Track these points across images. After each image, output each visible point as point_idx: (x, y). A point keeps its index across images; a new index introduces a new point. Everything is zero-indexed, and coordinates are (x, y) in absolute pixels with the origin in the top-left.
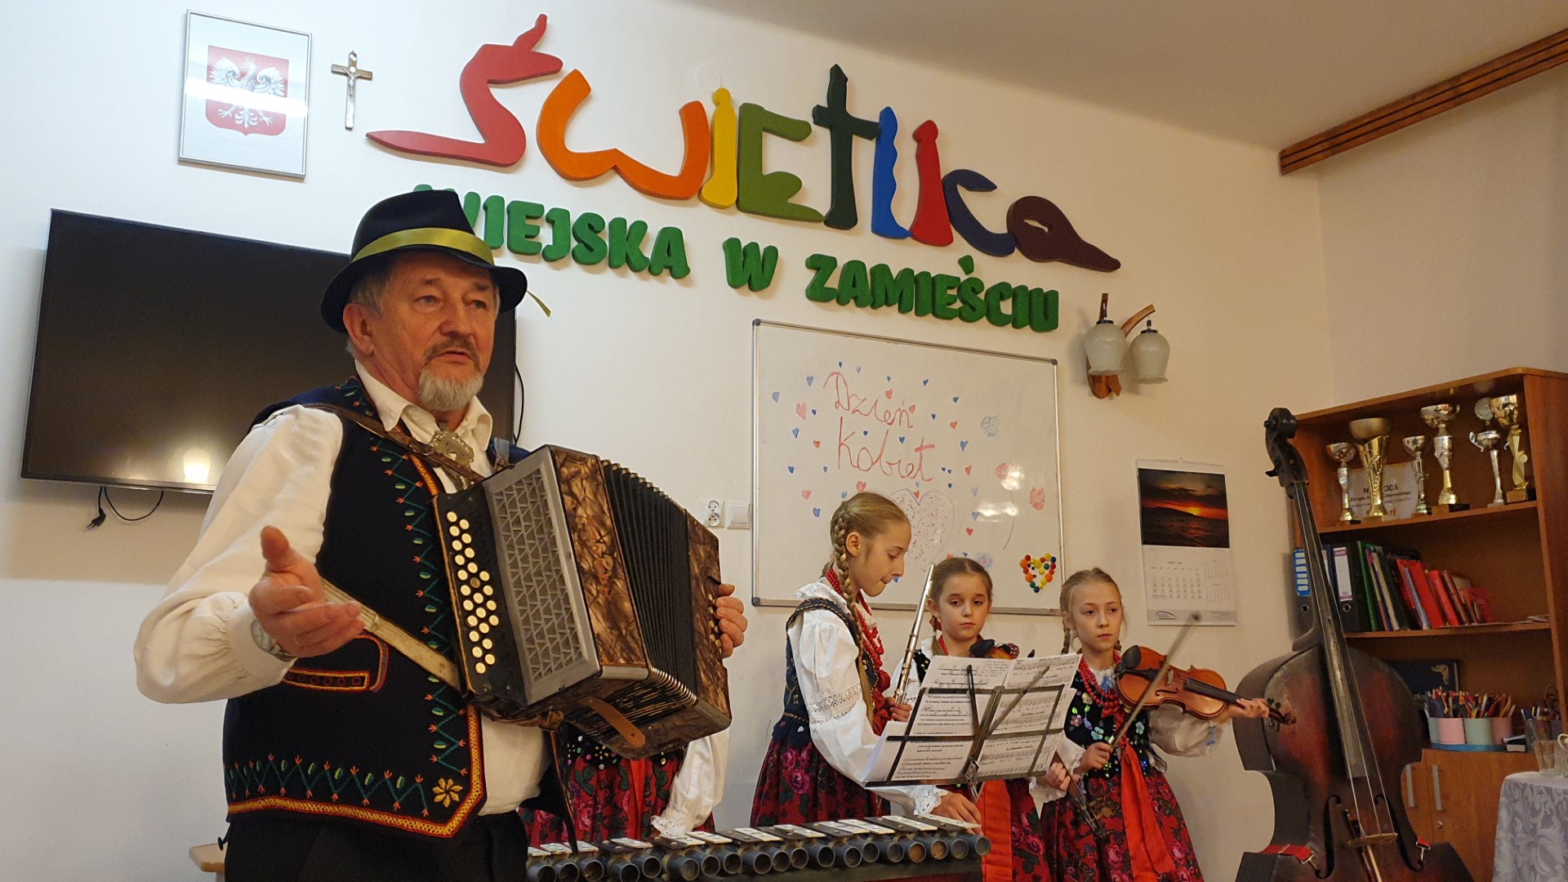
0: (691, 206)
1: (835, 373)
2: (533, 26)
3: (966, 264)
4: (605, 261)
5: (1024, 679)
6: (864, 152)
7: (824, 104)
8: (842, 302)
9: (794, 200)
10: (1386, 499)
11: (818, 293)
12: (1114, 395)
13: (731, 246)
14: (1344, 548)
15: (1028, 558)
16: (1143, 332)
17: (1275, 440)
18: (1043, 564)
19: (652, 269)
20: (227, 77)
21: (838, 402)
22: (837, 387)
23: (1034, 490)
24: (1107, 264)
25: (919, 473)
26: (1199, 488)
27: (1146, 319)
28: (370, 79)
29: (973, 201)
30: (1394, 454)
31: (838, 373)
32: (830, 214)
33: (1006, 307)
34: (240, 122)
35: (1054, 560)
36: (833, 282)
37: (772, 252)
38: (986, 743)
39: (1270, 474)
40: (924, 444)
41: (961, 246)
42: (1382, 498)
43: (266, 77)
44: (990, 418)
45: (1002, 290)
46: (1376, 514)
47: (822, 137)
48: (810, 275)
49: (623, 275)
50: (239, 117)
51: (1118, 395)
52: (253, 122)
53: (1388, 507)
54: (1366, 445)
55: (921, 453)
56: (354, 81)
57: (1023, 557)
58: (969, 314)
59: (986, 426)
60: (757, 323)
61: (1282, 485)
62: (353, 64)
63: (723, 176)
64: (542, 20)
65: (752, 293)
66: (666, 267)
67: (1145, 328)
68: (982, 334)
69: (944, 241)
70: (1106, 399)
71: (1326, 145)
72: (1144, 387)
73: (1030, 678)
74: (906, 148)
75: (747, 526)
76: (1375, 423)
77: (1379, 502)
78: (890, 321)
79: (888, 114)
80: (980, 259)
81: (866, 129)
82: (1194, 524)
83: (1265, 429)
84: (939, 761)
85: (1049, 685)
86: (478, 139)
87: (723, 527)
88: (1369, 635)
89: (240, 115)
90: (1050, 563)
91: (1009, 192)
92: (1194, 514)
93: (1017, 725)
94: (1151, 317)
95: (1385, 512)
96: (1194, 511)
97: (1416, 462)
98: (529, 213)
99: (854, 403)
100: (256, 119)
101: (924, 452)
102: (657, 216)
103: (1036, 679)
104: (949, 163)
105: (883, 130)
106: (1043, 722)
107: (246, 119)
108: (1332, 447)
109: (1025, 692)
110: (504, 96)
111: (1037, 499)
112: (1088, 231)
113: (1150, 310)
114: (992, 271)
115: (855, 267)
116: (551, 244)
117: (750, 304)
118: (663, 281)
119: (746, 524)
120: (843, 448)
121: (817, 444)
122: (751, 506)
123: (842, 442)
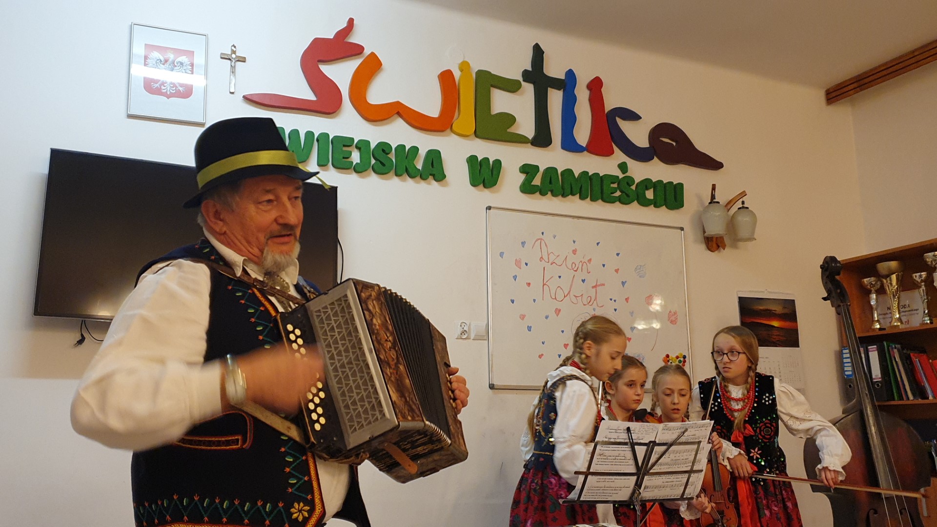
0: (447, 136)
1: (539, 239)
2: (345, 25)
3: (623, 167)
4: (392, 172)
5: (669, 437)
6: (555, 98)
7: (530, 69)
8: (543, 193)
9: (510, 130)
10: (902, 314)
11: (527, 188)
12: (722, 249)
13: (472, 160)
14: (875, 346)
15: (668, 356)
16: (739, 208)
17: (827, 277)
18: (678, 360)
19: (422, 176)
20: (156, 63)
21: (542, 258)
22: (541, 249)
23: (670, 312)
24: (714, 165)
25: (595, 302)
26: (778, 309)
27: (741, 200)
28: (244, 62)
29: (626, 127)
30: (907, 285)
31: (541, 239)
32: (535, 138)
33: (650, 194)
34: (165, 91)
35: (684, 357)
36: (537, 181)
37: (498, 163)
38: (646, 477)
39: (825, 299)
40: (598, 284)
41: (619, 156)
42: (899, 313)
43: (180, 62)
44: (640, 266)
45: (647, 184)
46: (895, 324)
47: (529, 89)
48: (522, 177)
49: (404, 180)
50: (164, 88)
51: (724, 249)
52: (173, 90)
53: (904, 319)
54: (888, 279)
55: (596, 290)
56: (234, 63)
57: (664, 356)
58: (625, 200)
59: (638, 271)
60: (489, 208)
61: (833, 306)
62: (234, 52)
63: (466, 116)
64: (351, 22)
65: (485, 190)
66: (431, 175)
67: (741, 206)
68: (634, 212)
69: (609, 153)
70: (716, 252)
71: (855, 85)
72: (741, 244)
73: (674, 436)
74: (582, 95)
75: (486, 337)
76: (893, 264)
77: (898, 316)
78: (574, 205)
79: (570, 74)
80: (631, 163)
81: (557, 84)
82: (775, 332)
83: (821, 270)
84: (613, 489)
85: (689, 441)
86: (311, 96)
87: (470, 339)
88: (893, 403)
89: (164, 86)
90: (682, 359)
91: (649, 122)
92: (776, 326)
93: (669, 467)
94: (744, 199)
95: (902, 323)
96: (776, 324)
97: (921, 289)
98: (345, 143)
99: (552, 258)
100: (174, 88)
101: (598, 288)
102: (424, 142)
103: (679, 437)
104: (611, 102)
105: (567, 83)
106: (688, 465)
107: (168, 89)
108: (865, 280)
109: (671, 445)
110: (329, 70)
111: (673, 318)
112: (701, 144)
113: (744, 194)
114: (639, 171)
115: (551, 171)
116: (359, 162)
117: (485, 196)
118: (429, 184)
119: (484, 336)
120: (546, 287)
121: (529, 284)
122: (487, 325)
123: (545, 283)
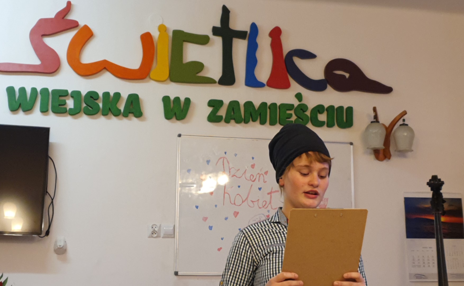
1: (222, 158)
2: (64, 7)
3: (299, 96)
6: (240, 46)
7: (219, 25)
8: (228, 122)
9: (201, 74)
11: (213, 118)
13: (166, 99)
21: (224, 172)
22: (223, 165)
24: (384, 90)
25: (270, 205)
27: (403, 118)
29: (302, 64)
31: (224, 158)
32: (221, 79)
33: (323, 117)
36: (222, 112)
37: (188, 101)
40: (272, 191)
41: (295, 88)
45: (320, 109)
47: (218, 42)
48: (210, 110)
49: (110, 119)
55: (270, 196)
60: (180, 136)
64: (69, 4)
65: (177, 121)
66: (130, 113)
67: (402, 123)
69: (286, 86)
70: (385, 161)
74: (264, 41)
78: (253, 129)
79: (253, 26)
80: (305, 92)
81: (241, 35)
86: (37, 62)
87: (159, 237)
91: (325, 58)
99: (232, 172)
101: (272, 194)
102: (126, 89)
104: (289, 46)
112: (372, 73)
113: (405, 113)
114: (313, 99)
115: (234, 104)
116: (73, 107)
117: (176, 127)
118: (130, 120)
119: (171, 235)
120: (226, 195)
121: (212, 193)
122: (174, 226)
123: (226, 192)
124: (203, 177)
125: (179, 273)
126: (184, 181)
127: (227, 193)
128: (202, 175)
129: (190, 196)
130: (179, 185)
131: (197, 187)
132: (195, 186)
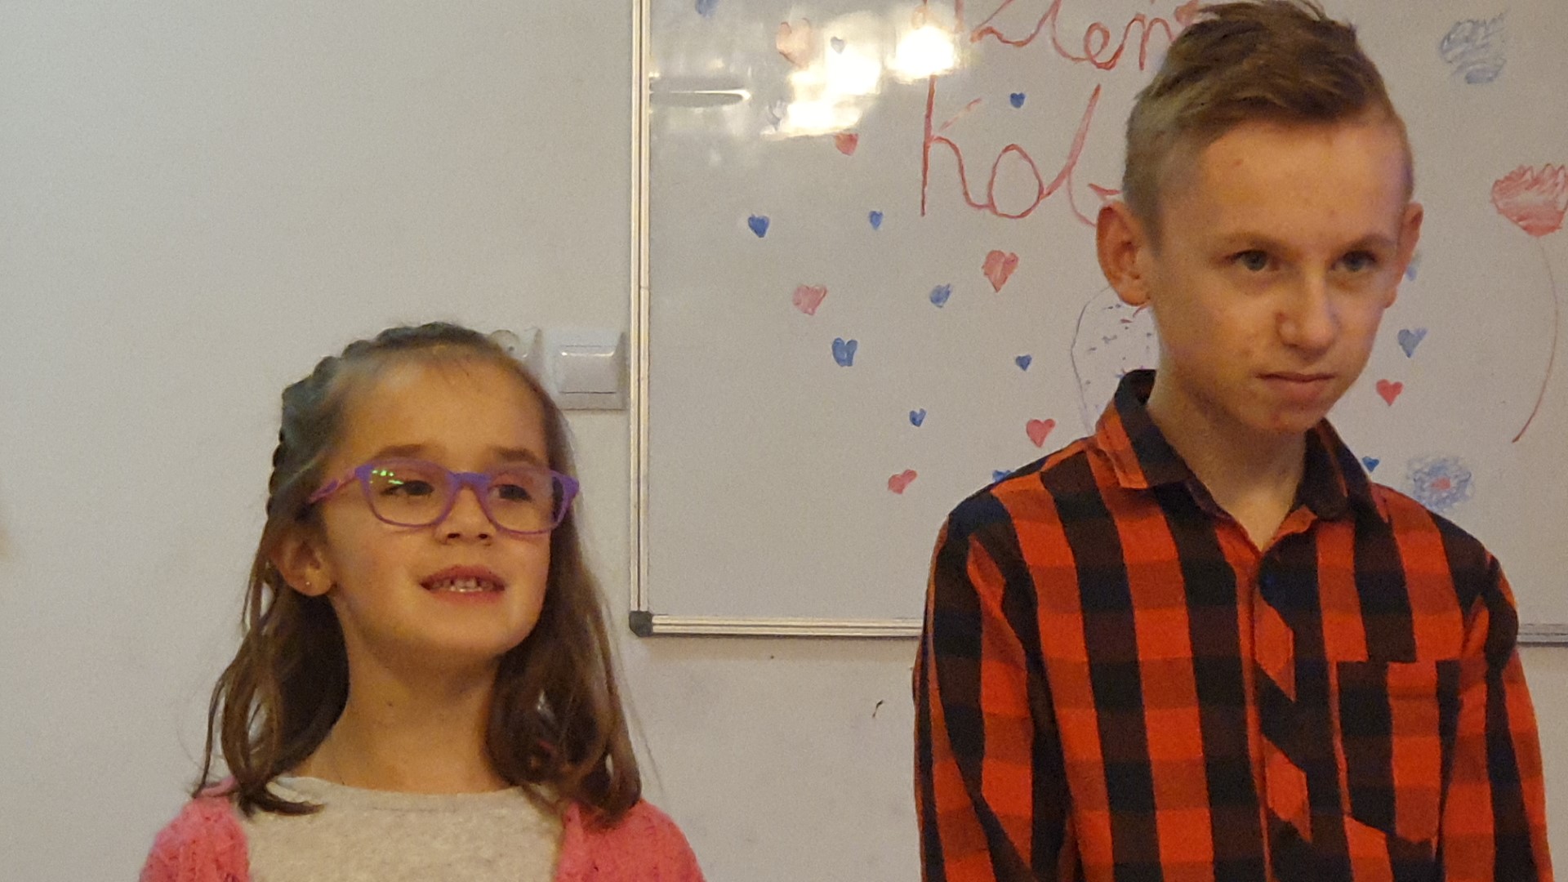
21: (923, 9)
59: (1458, 50)
75: (617, 401)
99: (979, 9)
119: (607, 396)
120: (937, 150)
121: (847, 141)
122: (624, 340)
123: (935, 133)
124: (793, 44)
125: (659, 623)
126: (680, 67)
127: (941, 139)
128: (788, 29)
129: (715, 158)
130: (646, 92)
131: (755, 101)
132: (746, 94)
